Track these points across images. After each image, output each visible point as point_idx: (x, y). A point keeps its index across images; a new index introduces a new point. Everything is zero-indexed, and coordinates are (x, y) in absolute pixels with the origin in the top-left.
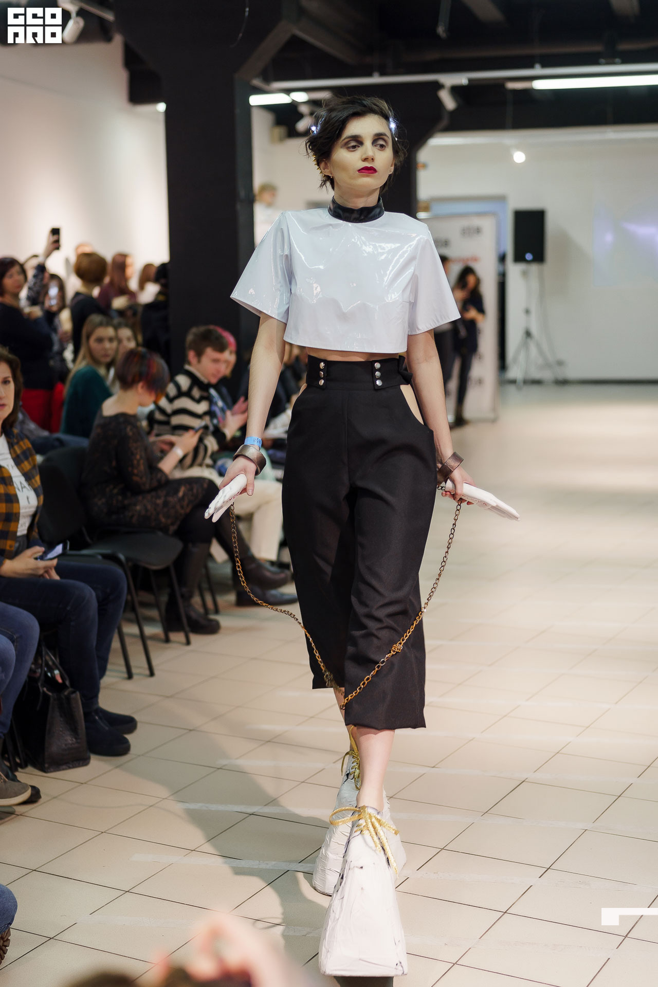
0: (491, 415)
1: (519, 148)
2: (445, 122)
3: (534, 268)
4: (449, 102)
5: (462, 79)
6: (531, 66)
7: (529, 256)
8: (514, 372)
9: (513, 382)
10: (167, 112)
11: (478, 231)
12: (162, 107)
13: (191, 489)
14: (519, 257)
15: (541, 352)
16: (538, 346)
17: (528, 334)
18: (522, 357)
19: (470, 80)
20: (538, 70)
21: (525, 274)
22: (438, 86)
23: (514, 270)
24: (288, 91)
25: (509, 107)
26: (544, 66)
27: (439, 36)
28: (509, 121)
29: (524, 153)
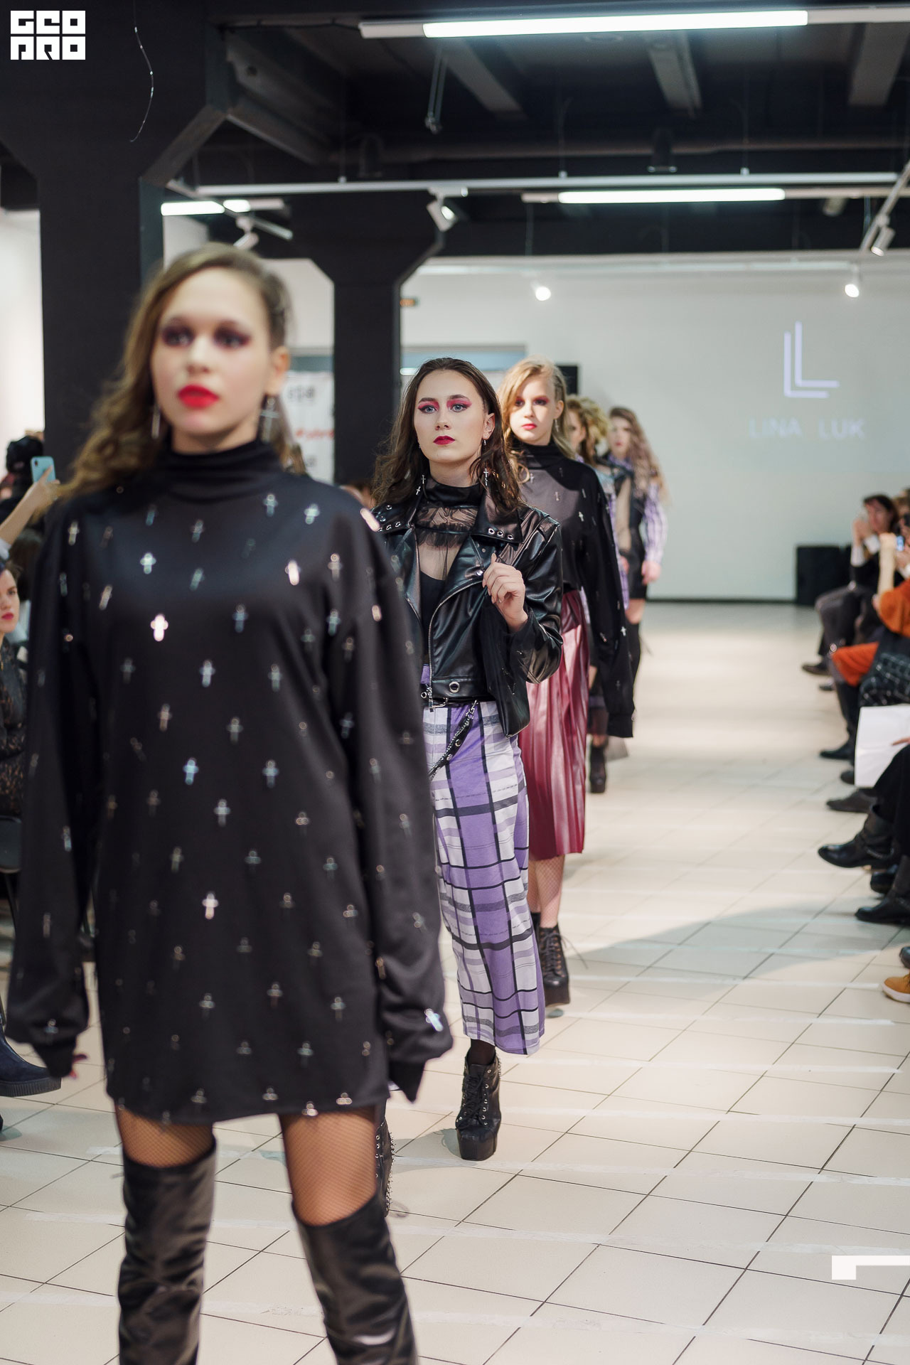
1: (543, 282)
2: (439, 245)
4: (443, 220)
5: (461, 189)
6: (555, 174)
19: (470, 190)
20: (563, 180)
22: (429, 197)
24: (220, 199)
25: (530, 226)
26: (571, 174)
27: (428, 130)
28: (529, 244)
29: (550, 289)
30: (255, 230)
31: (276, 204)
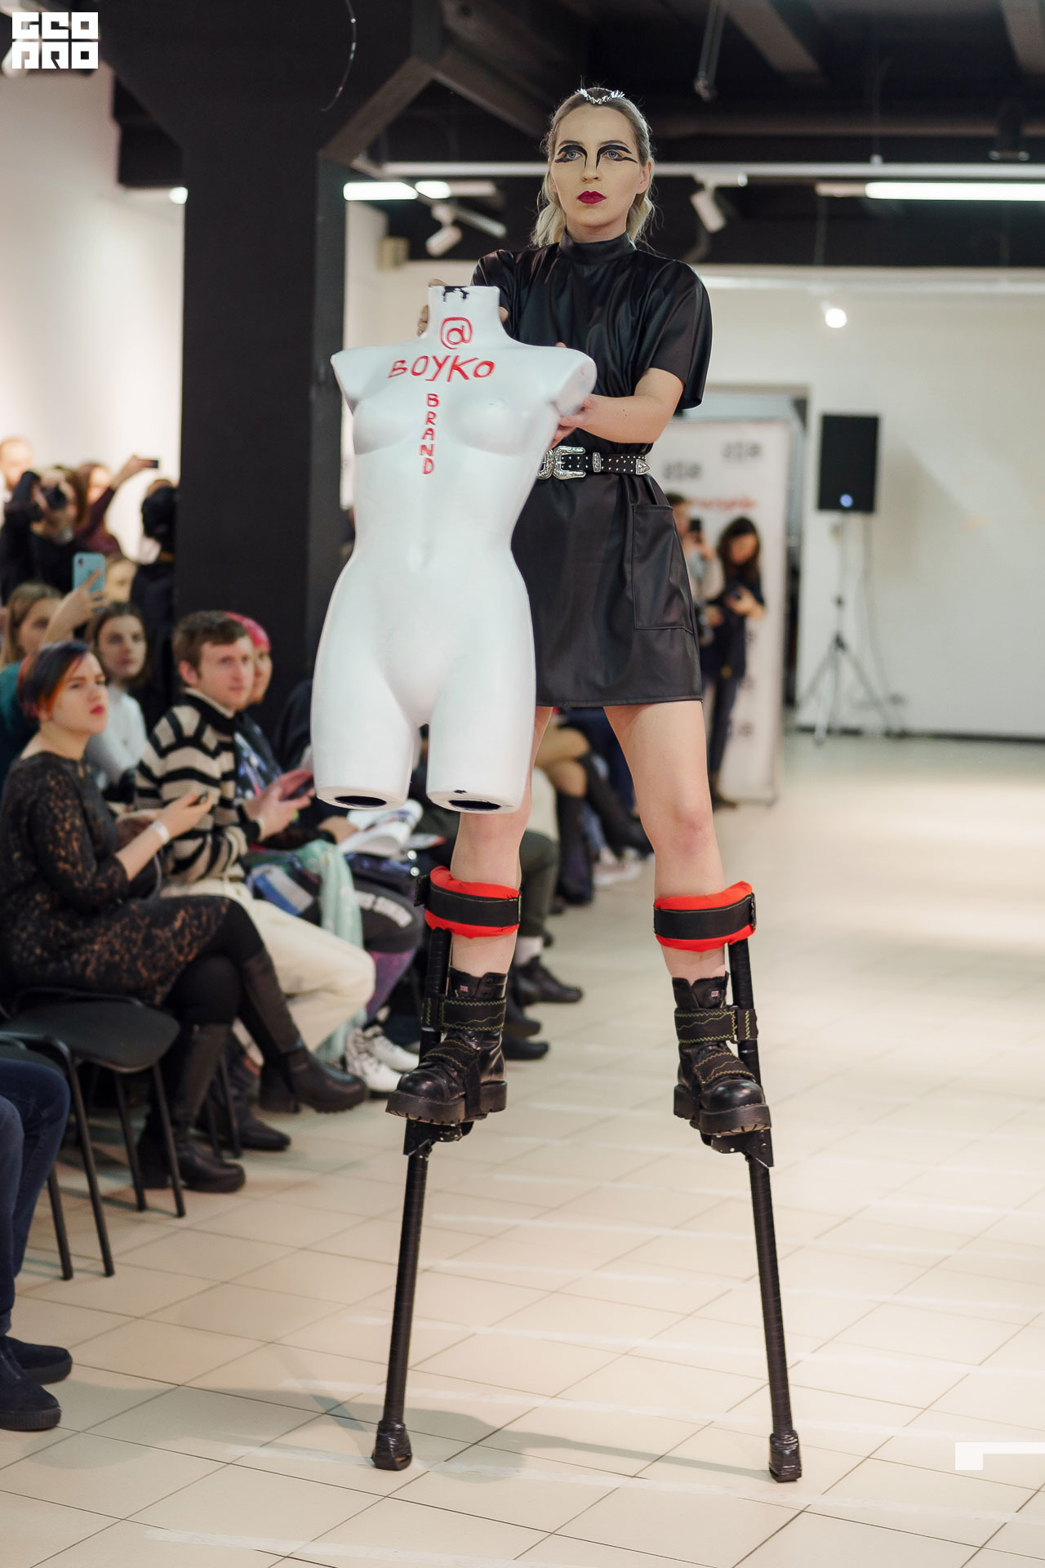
0: (767, 794)
1: (836, 301)
2: (702, 249)
3: (856, 521)
4: (712, 218)
5: (737, 175)
6: (865, 159)
7: (846, 501)
8: (811, 712)
9: (809, 730)
10: (190, 205)
11: (755, 451)
12: (180, 195)
13: (198, 916)
14: (827, 501)
15: (861, 677)
16: (857, 666)
17: (839, 643)
18: (826, 686)
19: (750, 178)
20: (876, 167)
21: (837, 531)
22: (692, 186)
23: (819, 526)
24: (412, 180)
25: (822, 227)
26: (888, 159)
27: (698, 96)
28: (819, 250)
29: (845, 312)
30: (457, 223)
31: (484, 189)
